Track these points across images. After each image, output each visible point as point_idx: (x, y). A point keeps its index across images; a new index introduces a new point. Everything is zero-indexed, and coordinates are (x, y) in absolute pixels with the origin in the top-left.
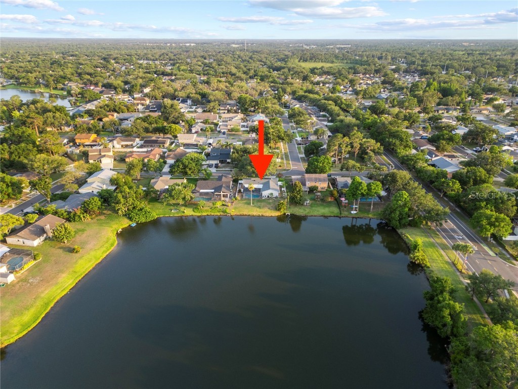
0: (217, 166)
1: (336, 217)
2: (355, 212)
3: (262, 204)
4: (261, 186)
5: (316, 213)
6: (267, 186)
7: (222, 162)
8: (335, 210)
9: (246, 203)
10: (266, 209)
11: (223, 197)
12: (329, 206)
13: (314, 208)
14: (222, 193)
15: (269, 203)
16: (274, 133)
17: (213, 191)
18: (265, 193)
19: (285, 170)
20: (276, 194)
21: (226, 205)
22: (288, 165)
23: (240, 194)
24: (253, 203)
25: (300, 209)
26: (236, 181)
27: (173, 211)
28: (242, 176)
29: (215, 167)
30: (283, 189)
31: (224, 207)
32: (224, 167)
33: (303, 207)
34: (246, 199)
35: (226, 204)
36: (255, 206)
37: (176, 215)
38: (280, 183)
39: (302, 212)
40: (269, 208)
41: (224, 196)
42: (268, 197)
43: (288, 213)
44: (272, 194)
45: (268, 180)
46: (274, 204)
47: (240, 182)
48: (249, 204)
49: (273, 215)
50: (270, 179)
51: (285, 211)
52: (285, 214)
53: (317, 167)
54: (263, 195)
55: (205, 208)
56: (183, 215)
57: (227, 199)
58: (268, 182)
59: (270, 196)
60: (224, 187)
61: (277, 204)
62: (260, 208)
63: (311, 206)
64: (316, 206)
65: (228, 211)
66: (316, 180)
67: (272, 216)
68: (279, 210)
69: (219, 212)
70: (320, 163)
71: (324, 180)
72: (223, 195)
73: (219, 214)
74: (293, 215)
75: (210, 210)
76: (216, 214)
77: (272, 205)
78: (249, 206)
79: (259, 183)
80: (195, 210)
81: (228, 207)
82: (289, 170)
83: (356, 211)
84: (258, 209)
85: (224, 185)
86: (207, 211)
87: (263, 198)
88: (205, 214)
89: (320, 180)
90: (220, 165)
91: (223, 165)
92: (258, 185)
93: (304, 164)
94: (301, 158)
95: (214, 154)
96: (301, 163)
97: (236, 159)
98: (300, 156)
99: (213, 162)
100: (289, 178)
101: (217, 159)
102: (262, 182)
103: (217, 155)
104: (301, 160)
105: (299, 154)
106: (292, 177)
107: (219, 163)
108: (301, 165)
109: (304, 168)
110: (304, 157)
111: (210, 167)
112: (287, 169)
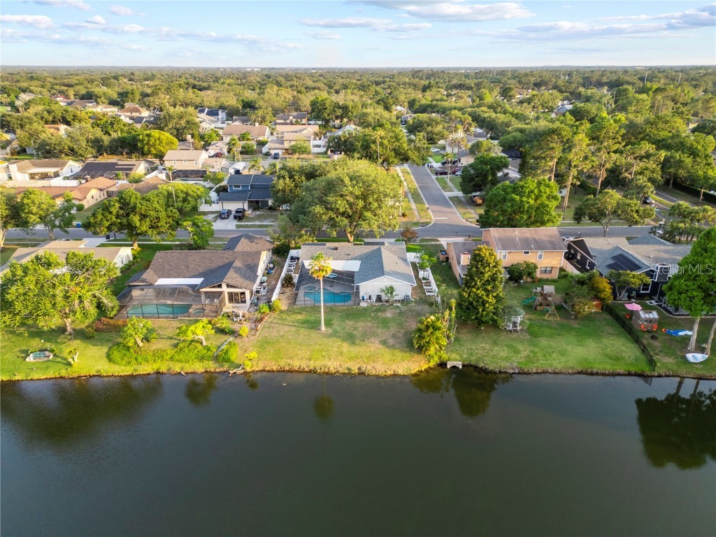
0: (240, 216)
1: (636, 375)
2: (700, 357)
3: (361, 325)
4: (354, 266)
5: (557, 363)
6: (374, 266)
7: (255, 205)
8: (624, 351)
9: (305, 322)
10: (374, 346)
11: (231, 300)
12: (596, 334)
13: (544, 342)
14: (224, 289)
15: (385, 323)
16: (385, 142)
17: (198, 281)
18: (370, 288)
19: (416, 224)
20: (404, 289)
21: (233, 333)
22: (423, 214)
23: (288, 291)
24: (328, 324)
25: (495, 343)
26: (281, 252)
27: (30, 359)
28: (300, 236)
29: (235, 217)
30: (421, 274)
31: (224, 338)
32: (259, 218)
33: (503, 336)
34: (303, 309)
35: (235, 327)
36: (335, 334)
37: (36, 376)
38: (411, 257)
39: (507, 359)
40: (384, 343)
41: (233, 298)
42: (379, 299)
43: (455, 361)
44: (391, 290)
45: (376, 247)
46: (401, 325)
47: (293, 253)
48: (314, 325)
49: (401, 372)
50: (383, 244)
51: (445, 356)
52: (443, 365)
53: (519, 209)
54: (361, 295)
55: (156, 345)
56: (64, 373)
57: (242, 310)
58: (378, 254)
59: (384, 297)
60: (238, 270)
61: (414, 325)
62: (353, 343)
63: (532, 332)
64: (547, 331)
65: (235, 355)
66: (527, 246)
67: (395, 375)
68: (421, 349)
69: (202, 359)
70: (528, 197)
71: (551, 246)
72: (231, 295)
73: (199, 367)
74: (476, 368)
75: (171, 352)
76: (189, 368)
77: (393, 330)
78: (313, 334)
79: (348, 257)
80: (116, 355)
81: (238, 341)
82: (427, 224)
83: (702, 351)
84: (345, 347)
85: (237, 264)
86: (158, 355)
87: (363, 304)
88: (147, 368)
89: (540, 246)
90: (249, 212)
91: (258, 213)
92: (344, 261)
93: (463, 210)
94: (450, 198)
95: (235, 186)
96: (455, 209)
97: (288, 195)
98: (447, 194)
99: (233, 206)
100: (433, 243)
101: (242, 200)
102: (359, 254)
103: (245, 189)
104: (451, 202)
105: (442, 191)
106: (438, 241)
107: (246, 208)
108: (455, 213)
109: (464, 221)
110: (457, 197)
111: (222, 218)
112: (421, 221)
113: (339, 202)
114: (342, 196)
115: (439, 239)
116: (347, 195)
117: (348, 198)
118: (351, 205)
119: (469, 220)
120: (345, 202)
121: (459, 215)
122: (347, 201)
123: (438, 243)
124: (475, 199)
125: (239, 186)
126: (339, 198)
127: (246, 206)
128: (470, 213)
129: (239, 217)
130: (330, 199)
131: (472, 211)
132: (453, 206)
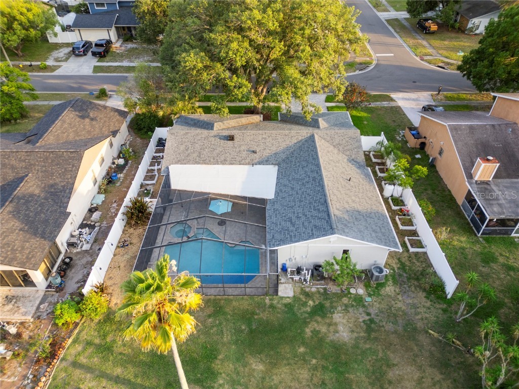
0: (103, 51)
4: (265, 187)
7: (126, 34)
19: (351, 65)
29: (95, 54)
32: (130, 54)
45: (304, 133)
79: (254, 158)
82: (366, 64)
87: (284, 289)
90: (117, 45)
91: (130, 45)
92: (247, 167)
93: (411, 42)
94: (388, 21)
95: (98, 5)
96: (399, 40)
97: (160, 22)
98: (383, 16)
99: (94, 36)
100: (385, 104)
101: (107, 26)
102: (274, 149)
103: (111, 8)
104: (390, 28)
105: (375, 10)
106: (392, 100)
107: (114, 38)
108: (401, 46)
109: (418, 59)
110: (397, 20)
111: (78, 56)
112: (358, 60)
113: (234, 45)
114: (240, 30)
115: (394, 95)
116: (250, 29)
117: (253, 35)
118: (258, 49)
119: (426, 58)
120: (246, 44)
121: (408, 49)
122: (251, 41)
123: (393, 104)
124: (427, 24)
125: (102, 5)
126: (235, 35)
127: (113, 35)
128: (424, 47)
129: (100, 53)
130: (218, 37)
131: (425, 43)
132: (395, 34)
